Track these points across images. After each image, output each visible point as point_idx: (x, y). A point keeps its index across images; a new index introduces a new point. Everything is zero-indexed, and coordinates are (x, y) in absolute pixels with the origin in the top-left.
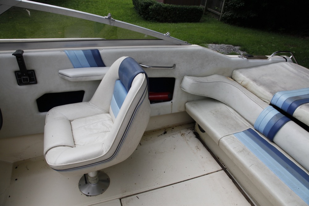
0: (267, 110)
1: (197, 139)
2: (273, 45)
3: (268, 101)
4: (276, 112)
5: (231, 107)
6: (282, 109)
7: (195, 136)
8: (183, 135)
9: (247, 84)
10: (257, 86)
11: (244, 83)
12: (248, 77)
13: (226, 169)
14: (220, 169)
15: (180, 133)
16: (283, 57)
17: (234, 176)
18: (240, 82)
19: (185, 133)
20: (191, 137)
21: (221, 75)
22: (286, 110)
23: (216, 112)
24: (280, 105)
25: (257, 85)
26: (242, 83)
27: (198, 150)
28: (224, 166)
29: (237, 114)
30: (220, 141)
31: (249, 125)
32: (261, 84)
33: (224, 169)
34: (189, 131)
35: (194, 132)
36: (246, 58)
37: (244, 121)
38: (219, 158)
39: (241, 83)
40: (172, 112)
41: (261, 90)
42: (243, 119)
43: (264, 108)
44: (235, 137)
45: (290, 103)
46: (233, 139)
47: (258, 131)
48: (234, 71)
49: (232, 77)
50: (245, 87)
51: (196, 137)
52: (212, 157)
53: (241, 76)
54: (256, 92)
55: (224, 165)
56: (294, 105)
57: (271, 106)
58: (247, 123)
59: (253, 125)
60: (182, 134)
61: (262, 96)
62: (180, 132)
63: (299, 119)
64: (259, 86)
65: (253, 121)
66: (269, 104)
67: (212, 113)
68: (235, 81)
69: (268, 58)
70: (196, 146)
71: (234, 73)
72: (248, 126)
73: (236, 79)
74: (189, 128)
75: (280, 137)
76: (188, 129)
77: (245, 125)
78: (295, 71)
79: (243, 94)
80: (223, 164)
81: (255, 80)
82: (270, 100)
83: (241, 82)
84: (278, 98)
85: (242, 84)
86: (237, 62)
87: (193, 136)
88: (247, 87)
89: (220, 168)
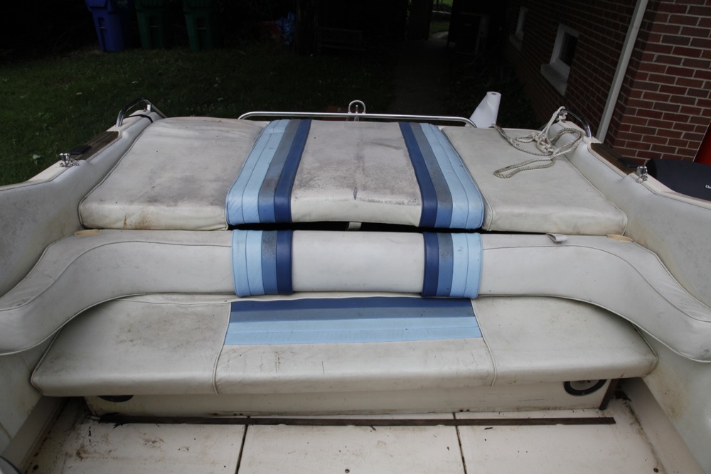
0: (238, 243)
1: (125, 425)
2: (22, 97)
3: (220, 223)
4: (257, 235)
5: (147, 293)
6: (262, 221)
7: (112, 425)
8: (83, 455)
9: (144, 218)
10: (171, 208)
11: (133, 220)
12: (132, 202)
13: (249, 417)
14: (243, 430)
15: (71, 456)
16: (139, 117)
17: (278, 414)
18: (121, 224)
19: (80, 442)
20: (106, 437)
21: (59, 239)
22: (271, 217)
23: (129, 331)
24: (254, 217)
25: (168, 206)
26: (127, 222)
27: (157, 444)
28: (241, 417)
29: (175, 297)
30: (218, 384)
31: (222, 299)
32: (175, 198)
33: (248, 421)
34: (84, 429)
35: (99, 418)
36: (80, 159)
37: (205, 300)
38: (216, 414)
39: (125, 224)
40: (9, 437)
41: (186, 211)
42: (197, 297)
43: (230, 245)
44: (236, 347)
45: (269, 201)
46: (235, 354)
47: (251, 295)
48: (81, 207)
49: (85, 224)
50: (142, 227)
51: (116, 426)
52: (202, 425)
53: (109, 208)
54: (179, 223)
55: (241, 415)
56: (280, 200)
57: (236, 231)
58: (216, 300)
59: (233, 293)
60: (78, 454)
61: (201, 223)
62: (67, 454)
63: (307, 219)
64: (175, 205)
65: (227, 285)
66: (228, 229)
67: (125, 341)
68: (103, 228)
69: (117, 132)
70: (143, 442)
71: (85, 214)
72: (223, 302)
73: (100, 224)
74: (74, 425)
75: (303, 275)
76: (73, 427)
77: (217, 306)
78: (191, 133)
79: (158, 246)
80: (235, 415)
81: (153, 200)
82: (224, 220)
83: (123, 222)
84: (240, 205)
85: (129, 227)
86: (73, 181)
87: (109, 429)
88: (146, 224)
89: (241, 428)
